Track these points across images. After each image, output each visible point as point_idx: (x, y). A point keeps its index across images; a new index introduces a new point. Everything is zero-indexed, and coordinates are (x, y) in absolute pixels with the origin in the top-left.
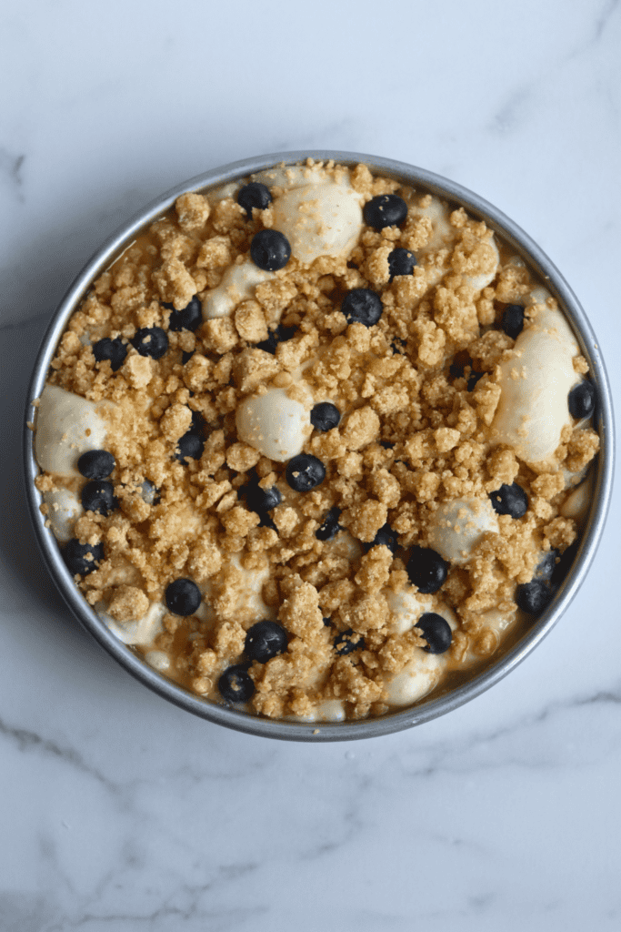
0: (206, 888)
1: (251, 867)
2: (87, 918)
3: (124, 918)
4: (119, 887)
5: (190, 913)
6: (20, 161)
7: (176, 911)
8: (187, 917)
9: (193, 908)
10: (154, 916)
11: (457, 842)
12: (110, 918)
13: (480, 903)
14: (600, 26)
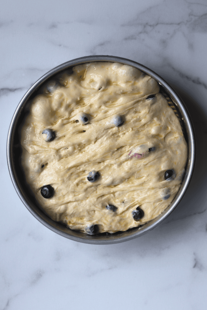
0: (141, 33)
1: (126, 39)
2: (179, 24)
3: (167, 24)
4: (168, 34)
5: (146, 25)
6: (195, 266)
7: (150, 26)
8: (147, 24)
9: (145, 27)
10: (157, 24)
11: (60, 45)
12: (171, 24)
13: (54, 26)
14: (8, 304)
